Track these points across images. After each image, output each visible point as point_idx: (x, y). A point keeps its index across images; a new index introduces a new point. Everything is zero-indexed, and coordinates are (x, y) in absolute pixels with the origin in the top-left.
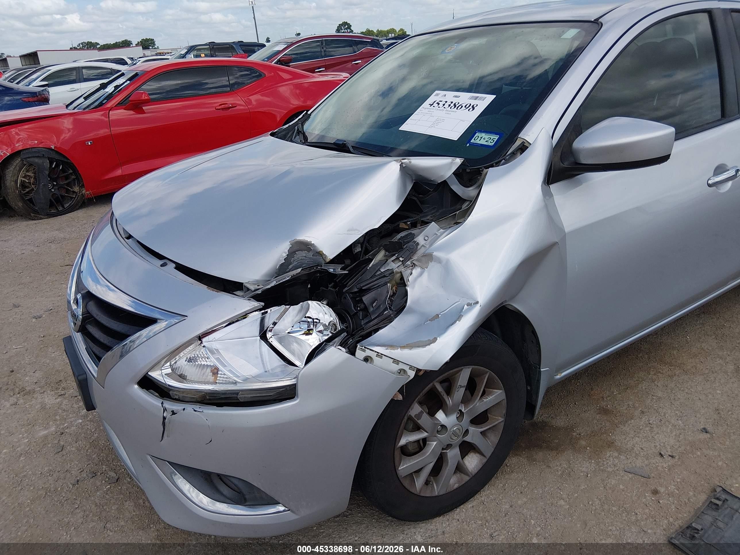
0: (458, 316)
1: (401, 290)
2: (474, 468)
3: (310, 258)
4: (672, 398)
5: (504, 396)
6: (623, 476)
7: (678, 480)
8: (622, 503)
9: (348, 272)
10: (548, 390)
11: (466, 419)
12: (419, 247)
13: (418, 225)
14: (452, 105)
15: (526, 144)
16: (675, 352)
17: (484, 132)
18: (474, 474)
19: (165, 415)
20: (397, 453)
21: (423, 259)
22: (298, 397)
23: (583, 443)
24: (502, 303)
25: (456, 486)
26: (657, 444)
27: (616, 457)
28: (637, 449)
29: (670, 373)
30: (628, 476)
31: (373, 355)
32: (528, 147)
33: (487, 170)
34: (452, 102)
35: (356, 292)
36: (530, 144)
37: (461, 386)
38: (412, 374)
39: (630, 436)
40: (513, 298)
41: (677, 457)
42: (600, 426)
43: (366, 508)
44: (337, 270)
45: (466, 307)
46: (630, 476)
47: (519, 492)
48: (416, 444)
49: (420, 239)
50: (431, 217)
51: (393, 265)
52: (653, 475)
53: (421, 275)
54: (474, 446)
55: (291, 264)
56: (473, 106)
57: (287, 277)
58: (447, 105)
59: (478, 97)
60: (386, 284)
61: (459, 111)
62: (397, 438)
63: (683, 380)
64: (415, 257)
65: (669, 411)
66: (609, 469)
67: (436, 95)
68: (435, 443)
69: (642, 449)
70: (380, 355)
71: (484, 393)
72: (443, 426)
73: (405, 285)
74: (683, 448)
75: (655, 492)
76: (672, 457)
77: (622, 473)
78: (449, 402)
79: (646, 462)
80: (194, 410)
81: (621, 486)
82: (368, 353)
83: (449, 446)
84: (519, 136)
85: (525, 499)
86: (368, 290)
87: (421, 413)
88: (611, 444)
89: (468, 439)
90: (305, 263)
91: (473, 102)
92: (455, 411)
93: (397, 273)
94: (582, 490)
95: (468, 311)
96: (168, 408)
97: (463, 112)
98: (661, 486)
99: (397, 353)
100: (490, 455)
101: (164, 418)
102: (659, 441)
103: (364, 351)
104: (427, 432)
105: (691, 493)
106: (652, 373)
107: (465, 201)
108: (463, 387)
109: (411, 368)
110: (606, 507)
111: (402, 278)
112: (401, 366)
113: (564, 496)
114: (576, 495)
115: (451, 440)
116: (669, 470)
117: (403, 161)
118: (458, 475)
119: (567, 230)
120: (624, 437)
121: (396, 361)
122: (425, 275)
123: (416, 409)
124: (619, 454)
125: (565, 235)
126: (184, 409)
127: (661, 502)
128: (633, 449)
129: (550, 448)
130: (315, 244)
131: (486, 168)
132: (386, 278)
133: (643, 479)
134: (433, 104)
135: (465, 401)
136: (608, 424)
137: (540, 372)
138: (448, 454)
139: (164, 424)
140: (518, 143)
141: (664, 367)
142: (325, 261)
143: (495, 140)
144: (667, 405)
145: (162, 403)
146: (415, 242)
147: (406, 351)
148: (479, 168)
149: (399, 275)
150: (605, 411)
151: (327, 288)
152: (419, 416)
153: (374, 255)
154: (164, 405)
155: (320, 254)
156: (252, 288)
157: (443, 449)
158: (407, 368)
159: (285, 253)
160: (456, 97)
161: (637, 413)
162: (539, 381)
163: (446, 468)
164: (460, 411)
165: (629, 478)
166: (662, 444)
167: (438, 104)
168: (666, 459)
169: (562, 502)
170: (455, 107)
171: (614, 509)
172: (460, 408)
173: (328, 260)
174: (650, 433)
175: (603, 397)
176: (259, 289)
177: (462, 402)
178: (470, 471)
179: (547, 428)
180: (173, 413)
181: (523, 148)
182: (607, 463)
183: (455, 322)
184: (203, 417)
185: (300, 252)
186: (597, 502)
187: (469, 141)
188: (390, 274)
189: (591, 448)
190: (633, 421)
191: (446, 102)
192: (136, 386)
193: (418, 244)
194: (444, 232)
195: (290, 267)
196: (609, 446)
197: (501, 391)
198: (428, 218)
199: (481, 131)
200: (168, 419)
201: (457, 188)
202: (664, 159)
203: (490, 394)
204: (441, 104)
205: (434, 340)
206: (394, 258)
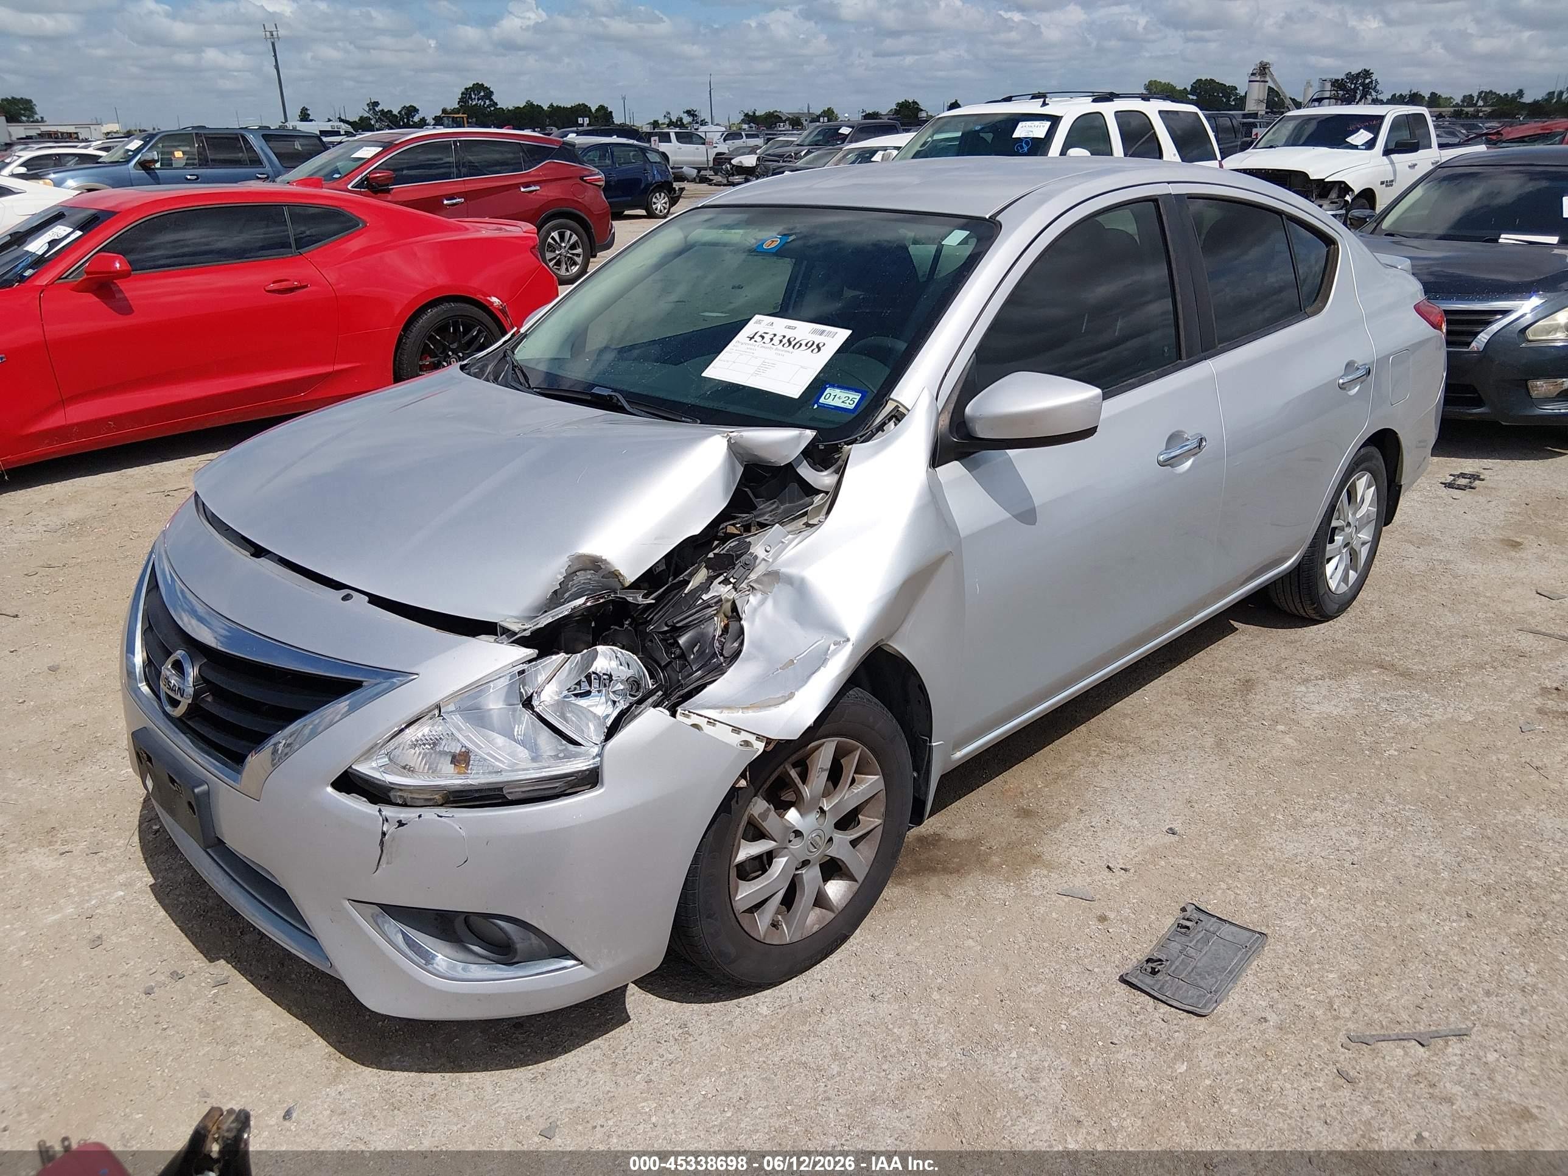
0: (821, 659)
1: (733, 626)
2: (840, 900)
3: (598, 582)
4: (1124, 787)
5: (882, 786)
6: (1056, 901)
7: (1135, 901)
8: (1056, 936)
9: (653, 601)
10: (944, 778)
11: (831, 820)
12: (758, 561)
13: (753, 529)
14: (785, 341)
15: (901, 409)
16: (1127, 722)
17: (839, 387)
18: (840, 909)
19: (385, 829)
20: (733, 873)
21: (765, 579)
22: (602, 784)
23: (996, 859)
24: (877, 644)
25: (816, 928)
26: (1103, 855)
27: (1045, 876)
28: (1075, 861)
29: (1120, 752)
30: (1063, 901)
31: (702, 722)
32: (905, 415)
33: (850, 446)
34: (784, 337)
35: (665, 632)
36: (908, 410)
37: (822, 770)
38: (760, 747)
39: (1064, 845)
40: (891, 636)
41: (1132, 871)
42: (1020, 834)
43: (675, 979)
44: (639, 599)
45: (832, 647)
46: (1066, 899)
47: (908, 935)
48: (757, 862)
49: (758, 549)
50: (771, 516)
51: (720, 590)
52: (1098, 896)
53: (762, 603)
54: (840, 864)
55: (568, 590)
56: (818, 346)
57: (565, 610)
58: (776, 340)
59: (824, 331)
60: (711, 618)
61: (796, 352)
62: (734, 850)
63: (1140, 761)
64: (753, 576)
65: (1120, 807)
66: (1037, 893)
67: (756, 323)
68: (785, 859)
69: (1082, 862)
70: (712, 722)
71: (853, 781)
72: (798, 833)
73: (741, 619)
74: (1140, 858)
75: (1103, 919)
76: (1125, 870)
77: (1054, 897)
78: (806, 791)
79: (1088, 880)
80: (439, 816)
81: (1054, 914)
82: (695, 720)
83: (805, 863)
84: (891, 396)
85: (917, 944)
86: (685, 628)
87: (768, 809)
88: (1036, 859)
89: (833, 852)
90: (588, 589)
91: (818, 339)
92: (815, 809)
93: (728, 600)
94: (998, 924)
95: (835, 652)
96: (390, 817)
97: (803, 354)
98: (1111, 909)
99: (737, 717)
100: (863, 878)
101: (384, 834)
102: (1107, 849)
103: (688, 716)
104: (775, 841)
105: (1153, 917)
106: (1094, 753)
107: (817, 492)
108: (826, 770)
109: (759, 738)
110: (1034, 943)
111: (734, 608)
112: (744, 736)
113: (973, 934)
114: (990, 931)
115: (809, 853)
116: (1122, 888)
117: (731, 434)
118: (817, 910)
119: (962, 535)
120: (1055, 847)
121: (737, 730)
122: (769, 603)
123: (759, 806)
124: (1049, 871)
125: (960, 541)
126: (420, 816)
127: (1110, 930)
128: (1069, 863)
129: (946, 870)
130: (608, 560)
131: (848, 445)
132: (710, 610)
133: (1085, 903)
134: (753, 337)
135: (826, 794)
136: (1031, 831)
137: (931, 747)
138: (804, 876)
139: (382, 843)
140: (890, 406)
141: (1111, 745)
142: (623, 585)
143: (856, 401)
144: (1116, 798)
145: (380, 811)
146: (751, 554)
147: (750, 714)
148: (837, 444)
149: (729, 604)
150: (1025, 813)
151: (622, 626)
152: (764, 815)
153: (692, 575)
154: (383, 813)
155: (616, 575)
156: (515, 628)
157: (797, 869)
158: (752, 739)
159: (561, 573)
160: (789, 327)
161: (1073, 813)
162: (929, 762)
163: (801, 899)
164: (821, 808)
165: (1064, 904)
166: (1111, 854)
167: (763, 337)
168: (1118, 873)
169: (970, 942)
170: (790, 344)
171: (1046, 945)
172: (821, 805)
173: (627, 584)
174: (1092, 840)
175: (1022, 793)
176: (525, 630)
177: (823, 797)
178: (835, 904)
179: (942, 842)
180: (401, 824)
181: (898, 416)
182: (1033, 885)
183: (819, 668)
184: (455, 825)
185: (582, 572)
186: (1021, 938)
187: (817, 402)
188: (716, 603)
189: (1007, 866)
190: (1067, 824)
191: (775, 335)
192: (330, 789)
193: (756, 557)
194: (794, 539)
195: (567, 595)
196: (1034, 862)
197: (876, 777)
198: (766, 517)
199: (833, 386)
200: (391, 835)
201: (806, 472)
202: (1090, 432)
203: (862, 781)
204: (767, 338)
205: (791, 696)
206: (721, 578)
